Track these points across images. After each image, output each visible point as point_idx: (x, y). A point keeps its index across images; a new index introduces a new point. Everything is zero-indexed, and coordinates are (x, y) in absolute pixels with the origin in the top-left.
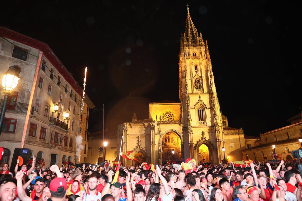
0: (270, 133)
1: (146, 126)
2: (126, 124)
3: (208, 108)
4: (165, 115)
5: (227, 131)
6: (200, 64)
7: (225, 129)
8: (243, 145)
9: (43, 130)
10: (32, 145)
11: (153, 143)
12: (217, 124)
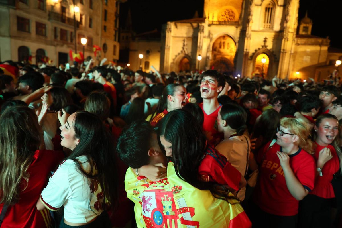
1: (195, 27)
2: (170, 24)
3: (281, 6)
4: (224, 14)
8: (323, 60)
10: (25, 41)
11: (199, 48)
12: (287, 28)
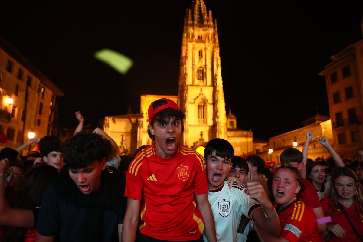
1: (133, 122)
2: (108, 119)
3: (211, 104)
5: (233, 133)
6: (206, 49)
7: (230, 130)
12: (219, 123)
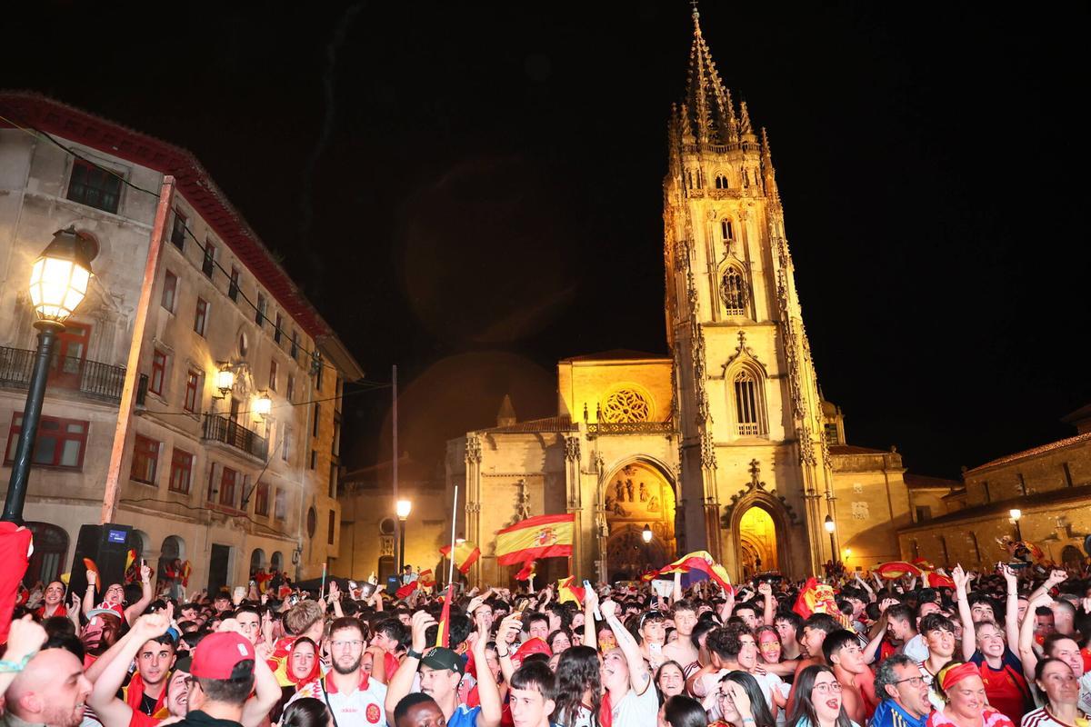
0: (999, 467)
1: (549, 444)
2: (476, 438)
4: (618, 404)
5: (842, 460)
6: (743, 216)
7: (834, 450)
8: (901, 508)
9: (182, 461)
10: (142, 512)
11: (572, 503)
12: (805, 433)
